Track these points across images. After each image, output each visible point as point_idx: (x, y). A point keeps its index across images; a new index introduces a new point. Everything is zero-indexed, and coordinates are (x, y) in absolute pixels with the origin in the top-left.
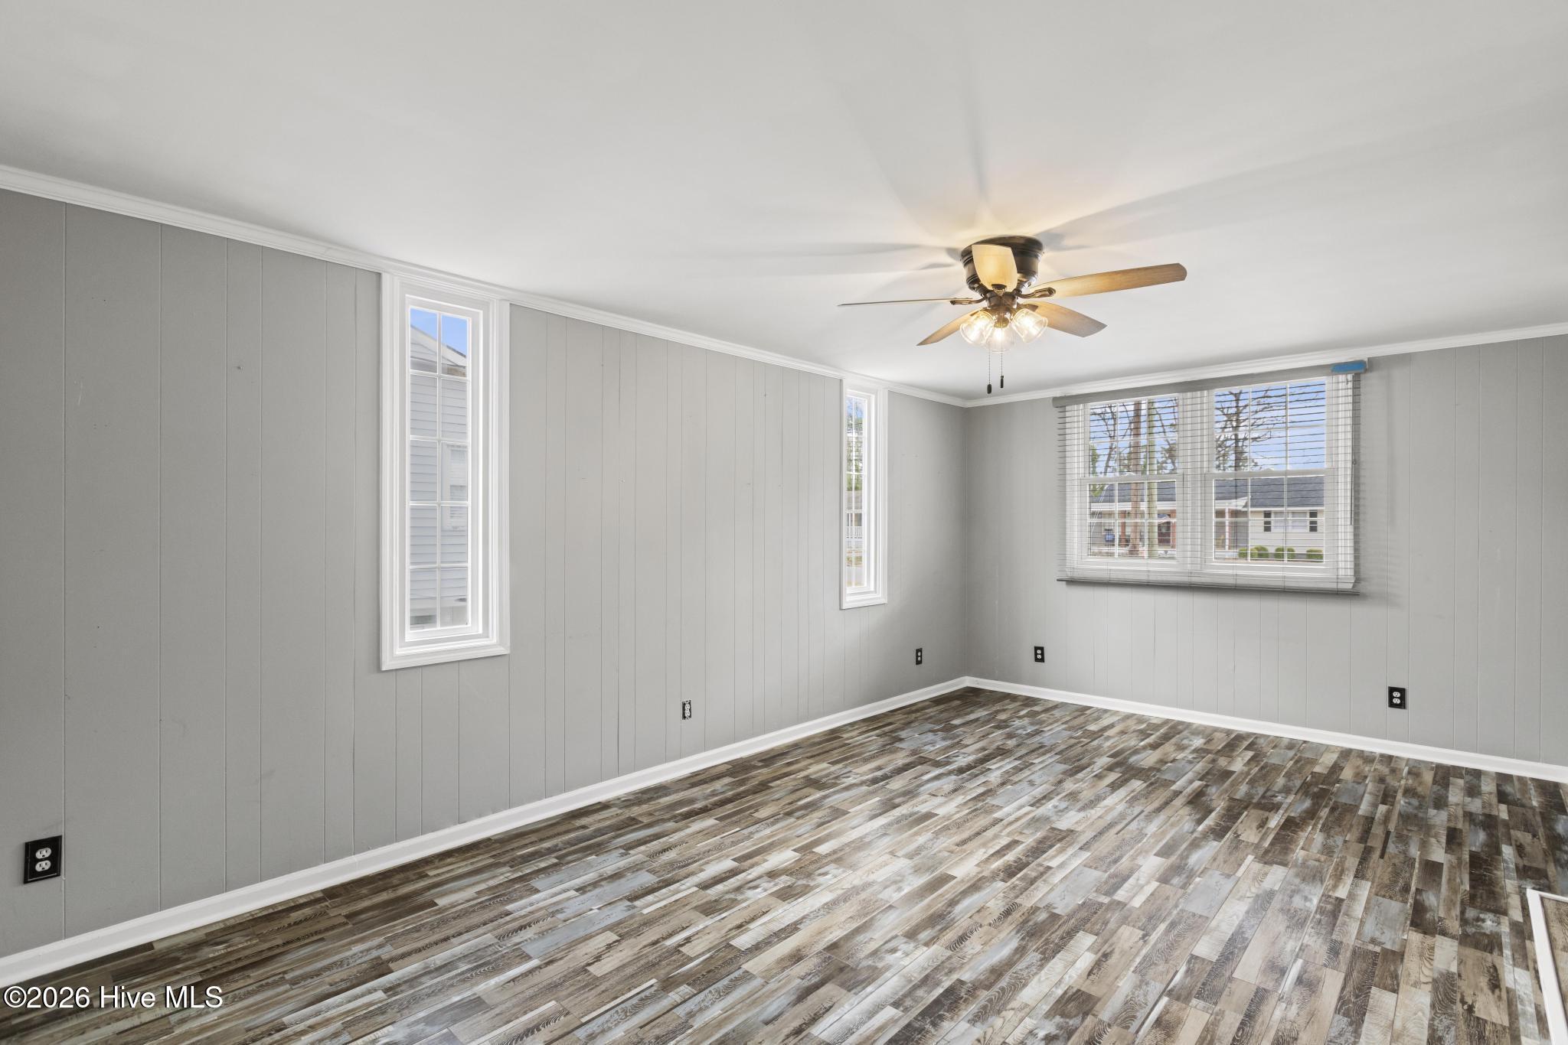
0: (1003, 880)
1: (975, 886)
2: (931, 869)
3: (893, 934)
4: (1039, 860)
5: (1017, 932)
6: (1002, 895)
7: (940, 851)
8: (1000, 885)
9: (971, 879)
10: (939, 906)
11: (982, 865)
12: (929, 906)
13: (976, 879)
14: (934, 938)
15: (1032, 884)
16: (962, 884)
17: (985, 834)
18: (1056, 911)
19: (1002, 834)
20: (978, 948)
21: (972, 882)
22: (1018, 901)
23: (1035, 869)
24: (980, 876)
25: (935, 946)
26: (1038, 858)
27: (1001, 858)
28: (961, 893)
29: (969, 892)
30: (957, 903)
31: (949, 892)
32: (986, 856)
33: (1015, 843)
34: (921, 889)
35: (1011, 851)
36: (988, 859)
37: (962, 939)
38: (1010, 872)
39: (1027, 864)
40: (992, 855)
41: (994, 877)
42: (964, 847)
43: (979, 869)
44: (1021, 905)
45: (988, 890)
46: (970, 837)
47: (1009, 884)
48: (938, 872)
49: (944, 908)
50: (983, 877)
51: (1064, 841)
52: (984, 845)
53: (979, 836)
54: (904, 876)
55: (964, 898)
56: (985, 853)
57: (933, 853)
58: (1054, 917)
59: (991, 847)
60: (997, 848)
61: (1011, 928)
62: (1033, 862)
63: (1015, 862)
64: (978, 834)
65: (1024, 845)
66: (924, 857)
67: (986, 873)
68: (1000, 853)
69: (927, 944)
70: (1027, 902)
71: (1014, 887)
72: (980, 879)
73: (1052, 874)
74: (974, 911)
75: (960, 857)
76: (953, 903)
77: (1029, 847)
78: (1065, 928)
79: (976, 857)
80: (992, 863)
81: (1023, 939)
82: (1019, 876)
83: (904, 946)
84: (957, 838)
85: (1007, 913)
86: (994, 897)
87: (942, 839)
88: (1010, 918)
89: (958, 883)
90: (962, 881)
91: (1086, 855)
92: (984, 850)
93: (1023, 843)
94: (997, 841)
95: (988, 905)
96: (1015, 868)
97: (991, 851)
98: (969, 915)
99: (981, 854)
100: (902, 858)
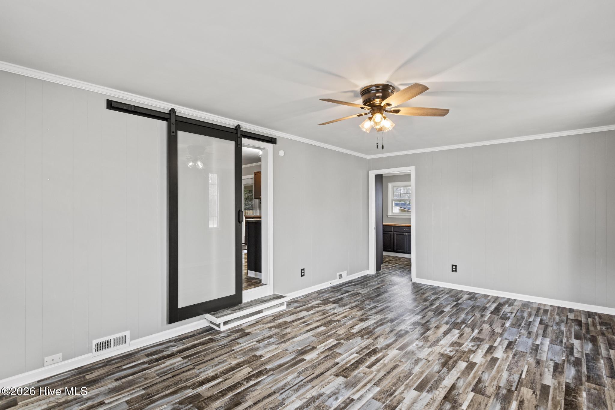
0: (377, 348)
1: (388, 346)
2: (407, 353)
3: (412, 333)
4: (360, 357)
5: (375, 333)
6: (378, 343)
7: (406, 362)
8: (379, 346)
9: (390, 349)
10: (400, 340)
11: (386, 355)
12: (404, 339)
13: (388, 349)
14: (400, 331)
15: (366, 347)
16: (393, 347)
17: (385, 373)
18: (361, 338)
19: (375, 372)
20: (386, 329)
21: (390, 348)
22: (373, 341)
23: (363, 352)
24: (386, 350)
25: (399, 330)
26: (361, 358)
27: (377, 358)
28: (394, 344)
29: (390, 344)
30: (394, 341)
31: (398, 344)
32: (384, 359)
33: (369, 367)
34: (409, 345)
35: (372, 362)
36: (383, 357)
37: (391, 331)
38: (374, 352)
39: (366, 355)
40: (381, 359)
41: (381, 350)
42: (395, 364)
43: (387, 353)
44: (372, 340)
45: (384, 344)
46: (392, 371)
47: (375, 347)
48: (404, 352)
49: (399, 339)
50: (385, 349)
51: (344, 368)
52: (385, 365)
53: (388, 371)
54: (418, 350)
55: (392, 342)
56: (385, 361)
57: (409, 361)
58: (362, 336)
59: (382, 364)
60: (379, 364)
61: (377, 333)
62: (363, 356)
63: (371, 356)
64: (388, 373)
65: (365, 365)
66: (413, 359)
67: (384, 351)
68: (378, 360)
69: (401, 330)
70: (370, 341)
71: (373, 345)
72: (387, 349)
73: (357, 350)
74: (388, 338)
75: (396, 358)
76: (396, 341)
77: (363, 364)
78: (359, 334)
79: (389, 359)
80: (381, 355)
81: (373, 331)
82: (371, 350)
83: (408, 329)
84: (399, 370)
85: (377, 338)
86: (381, 343)
87: (407, 369)
88: (376, 336)
89: (395, 347)
90: (393, 348)
91: (337, 360)
92: (385, 362)
93: (366, 367)
94: (379, 368)
95: (384, 340)
96: (372, 353)
97: (381, 362)
98: (390, 337)
99: (386, 360)
100: (422, 358)
